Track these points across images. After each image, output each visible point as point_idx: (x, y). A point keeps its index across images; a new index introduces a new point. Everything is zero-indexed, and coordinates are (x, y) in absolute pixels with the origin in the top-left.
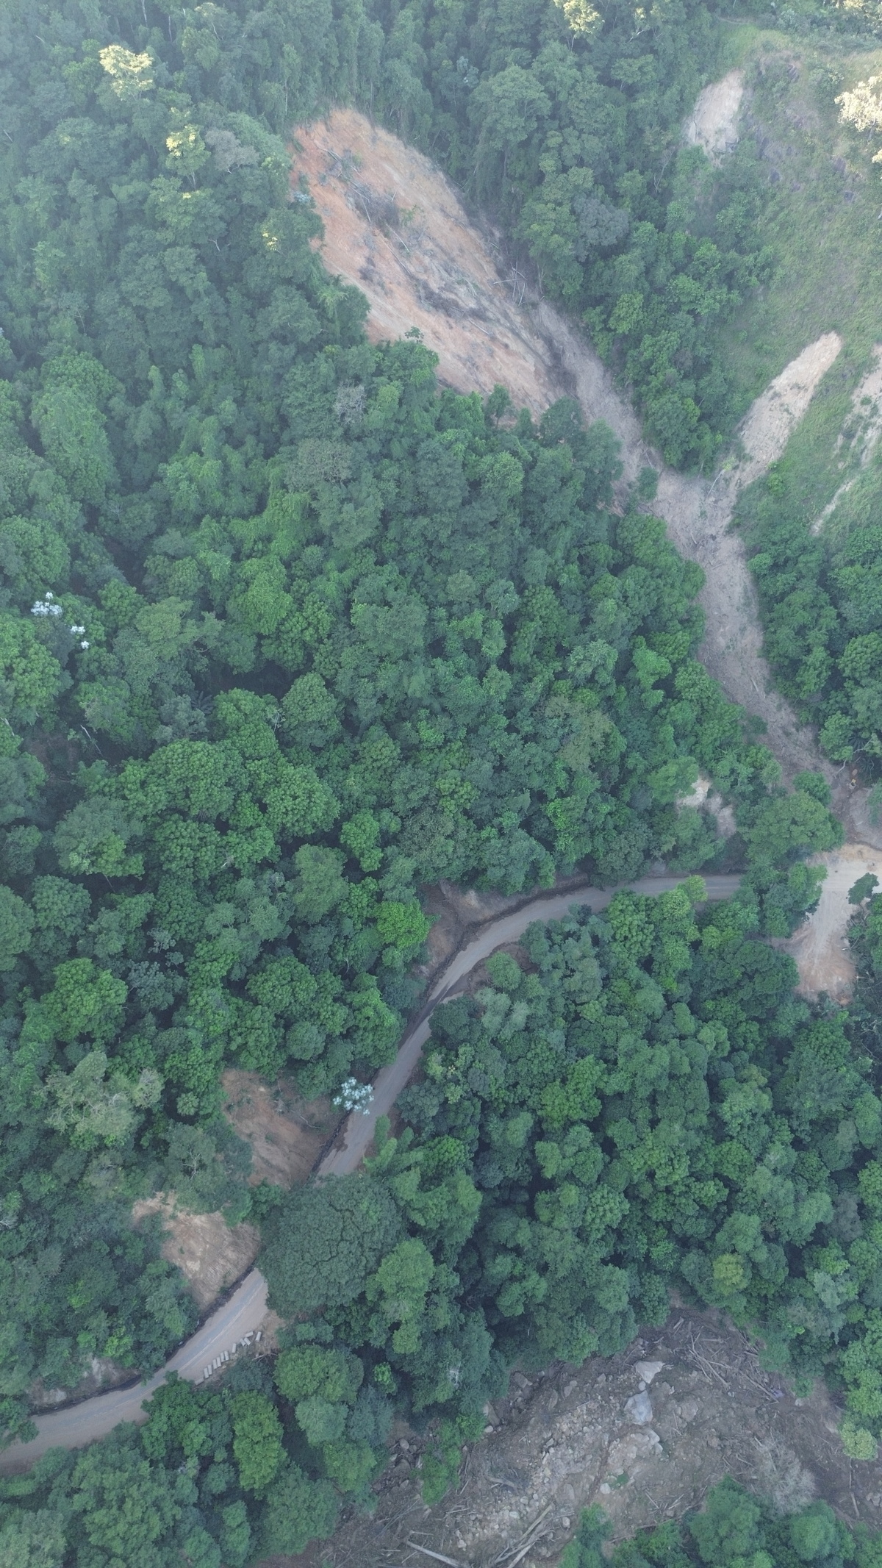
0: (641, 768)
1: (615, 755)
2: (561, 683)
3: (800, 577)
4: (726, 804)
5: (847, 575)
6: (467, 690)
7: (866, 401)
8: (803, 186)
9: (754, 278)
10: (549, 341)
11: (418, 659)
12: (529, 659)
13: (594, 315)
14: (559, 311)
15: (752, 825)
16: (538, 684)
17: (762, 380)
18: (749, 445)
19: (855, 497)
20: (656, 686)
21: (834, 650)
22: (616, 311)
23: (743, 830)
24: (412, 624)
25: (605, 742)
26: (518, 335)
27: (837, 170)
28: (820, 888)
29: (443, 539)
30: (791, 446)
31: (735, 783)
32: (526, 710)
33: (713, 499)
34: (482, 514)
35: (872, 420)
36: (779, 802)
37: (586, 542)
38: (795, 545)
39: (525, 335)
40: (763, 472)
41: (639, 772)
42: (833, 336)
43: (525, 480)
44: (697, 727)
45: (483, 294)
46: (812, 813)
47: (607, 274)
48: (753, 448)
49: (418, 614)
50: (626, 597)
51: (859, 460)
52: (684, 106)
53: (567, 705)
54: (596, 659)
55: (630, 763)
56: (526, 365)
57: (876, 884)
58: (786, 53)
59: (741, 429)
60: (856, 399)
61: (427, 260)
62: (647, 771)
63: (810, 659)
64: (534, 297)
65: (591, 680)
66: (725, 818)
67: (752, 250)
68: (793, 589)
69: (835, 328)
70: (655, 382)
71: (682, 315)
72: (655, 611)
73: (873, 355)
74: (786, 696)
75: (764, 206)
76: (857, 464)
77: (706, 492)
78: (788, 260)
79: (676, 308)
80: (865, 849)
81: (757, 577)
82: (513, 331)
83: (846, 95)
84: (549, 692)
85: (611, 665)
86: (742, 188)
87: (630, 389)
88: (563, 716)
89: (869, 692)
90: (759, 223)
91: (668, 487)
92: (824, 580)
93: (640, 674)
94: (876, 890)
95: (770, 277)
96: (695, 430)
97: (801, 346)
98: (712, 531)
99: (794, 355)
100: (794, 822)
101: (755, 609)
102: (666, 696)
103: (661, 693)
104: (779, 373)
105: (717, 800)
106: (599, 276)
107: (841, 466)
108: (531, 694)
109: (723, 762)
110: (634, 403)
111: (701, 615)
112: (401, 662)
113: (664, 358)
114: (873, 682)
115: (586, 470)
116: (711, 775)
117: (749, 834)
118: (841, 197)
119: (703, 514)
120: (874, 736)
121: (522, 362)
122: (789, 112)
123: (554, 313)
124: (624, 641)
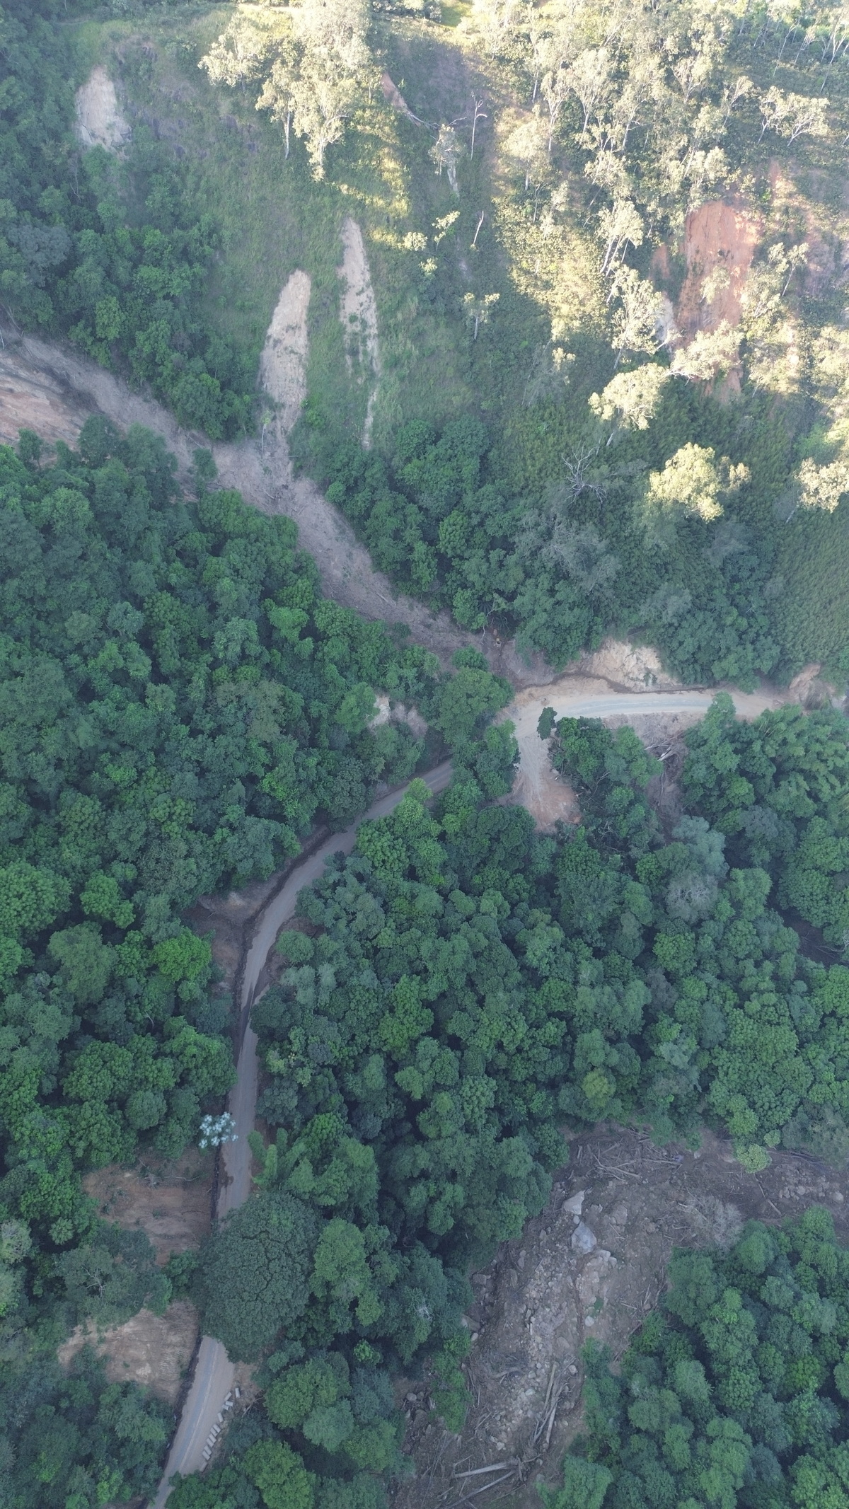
0: (325, 712)
1: (297, 711)
2: (218, 671)
3: (374, 490)
4: (408, 708)
5: (410, 472)
6: (135, 716)
7: (353, 319)
8: (208, 151)
9: (206, 247)
11: (73, 712)
12: (179, 664)
13: (78, 331)
14: (44, 340)
15: (438, 715)
16: (199, 682)
17: (258, 333)
18: (275, 394)
19: (385, 403)
20: (302, 637)
21: (431, 541)
22: (98, 320)
23: (432, 723)
24: (52, 681)
25: (284, 705)
26: (17, 377)
27: (230, 127)
28: (514, 739)
29: (43, 592)
30: (311, 382)
31: (407, 687)
32: (199, 710)
33: (268, 454)
34: (67, 553)
35: (367, 333)
36: (449, 685)
37: (177, 537)
38: (356, 464)
39: (23, 373)
40: (299, 413)
41: (325, 716)
42: (299, 273)
43: (92, 506)
44: (354, 655)
46: (479, 682)
47: (73, 290)
48: (280, 396)
49: (51, 670)
50: (237, 571)
51: (372, 370)
52: (67, 115)
53: (233, 688)
54: (239, 636)
55: (314, 712)
56: (39, 401)
57: (555, 714)
58: (135, 38)
59: (262, 383)
60: (344, 320)
62: (332, 712)
63: (416, 556)
64: (14, 335)
65: (244, 657)
66: (414, 720)
67: (193, 224)
68: (373, 502)
69: (297, 266)
70: (166, 371)
71: (159, 303)
72: (269, 572)
73: (340, 277)
74: (412, 595)
75: (183, 180)
76: (372, 375)
77: (259, 449)
78: (228, 221)
79: (151, 299)
80: (533, 690)
81: (339, 506)
82: (10, 374)
83: (205, 58)
84: (211, 684)
85: (254, 635)
86: (156, 171)
87: (147, 385)
88: (235, 700)
89: (474, 561)
90: (186, 198)
91: (224, 459)
92: (395, 485)
93: (284, 632)
94: (557, 719)
95: (220, 241)
96: (223, 399)
97: (276, 292)
98: (281, 482)
99: (275, 302)
100: (469, 696)
101: (350, 534)
102: (316, 641)
103: (309, 640)
104: (270, 322)
105: (401, 708)
106: (66, 294)
107: (360, 381)
108: (197, 693)
109: (390, 674)
110: (157, 397)
111: (308, 558)
112: (59, 721)
113: (163, 347)
114: (474, 552)
115: (143, 473)
116: (385, 689)
117: (439, 724)
118: (246, 151)
119: (266, 470)
120: (496, 595)
121: (33, 400)
122: (163, 89)
123: (40, 343)
124: (255, 609)
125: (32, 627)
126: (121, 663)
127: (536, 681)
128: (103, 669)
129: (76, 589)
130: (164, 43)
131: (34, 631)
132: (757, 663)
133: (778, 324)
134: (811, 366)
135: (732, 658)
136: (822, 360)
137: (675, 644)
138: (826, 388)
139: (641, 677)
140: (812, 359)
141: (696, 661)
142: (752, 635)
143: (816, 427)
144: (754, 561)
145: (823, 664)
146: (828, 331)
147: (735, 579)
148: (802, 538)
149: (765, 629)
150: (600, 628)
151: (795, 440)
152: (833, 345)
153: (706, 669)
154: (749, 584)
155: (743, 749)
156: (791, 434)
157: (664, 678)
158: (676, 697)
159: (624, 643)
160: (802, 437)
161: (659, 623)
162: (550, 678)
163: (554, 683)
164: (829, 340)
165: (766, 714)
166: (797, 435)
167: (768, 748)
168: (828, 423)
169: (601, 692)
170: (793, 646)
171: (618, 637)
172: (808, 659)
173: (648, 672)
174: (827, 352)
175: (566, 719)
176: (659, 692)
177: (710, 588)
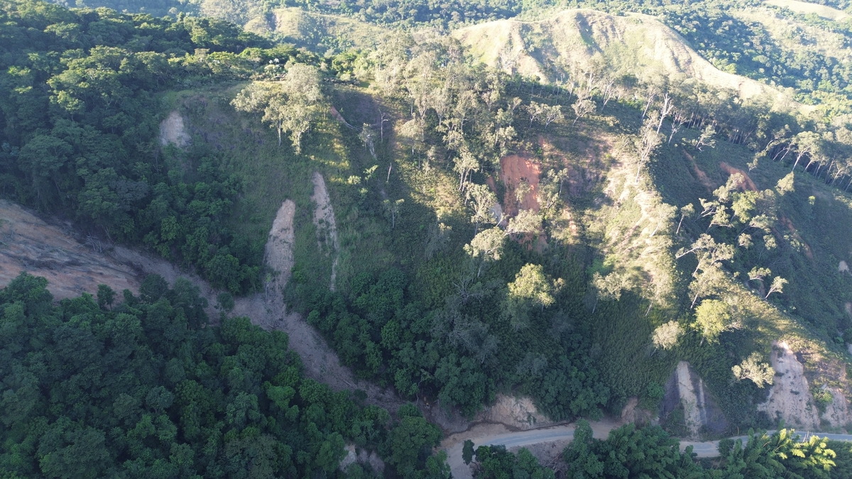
0: (308, 458)
1: (287, 459)
2: (229, 433)
3: (338, 313)
4: (369, 453)
5: (361, 300)
6: (160, 470)
7: (321, 222)
8: (235, 145)
9: (232, 190)
10: (130, 264)
11: (111, 470)
12: (199, 430)
13: (149, 237)
14: (129, 247)
15: (391, 453)
16: (213, 441)
17: (264, 234)
18: (275, 267)
19: (343, 265)
20: (290, 405)
21: (376, 339)
22: (163, 229)
23: (387, 460)
25: (277, 453)
26: (107, 267)
27: (248, 132)
28: (447, 465)
30: (296, 256)
31: (367, 434)
32: (212, 462)
33: (270, 301)
34: (119, 354)
35: (330, 228)
36: (397, 430)
37: (204, 345)
38: (326, 298)
39: (111, 265)
40: (290, 276)
41: (308, 462)
42: (288, 201)
43: (143, 324)
44: (328, 416)
45: (72, 253)
46: (417, 424)
47: (148, 214)
48: (278, 267)
49: (96, 436)
50: (245, 364)
51: (334, 249)
52: (153, 132)
53: (239, 443)
54: (243, 405)
55: (300, 459)
56: (120, 279)
57: (473, 444)
59: (266, 261)
60: (315, 222)
61: (22, 246)
62: (313, 459)
63: (368, 350)
64: (110, 245)
65: (248, 421)
66: (375, 461)
67: (225, 179)
68: (338, 320)
69: (287, 197)
70: (204, 255)
71: (202, 218)
72: (268, 365)
73: (312, 201)
74: (367, 379)
75: (220, 160)
76: (334, 251)
77: (264, 299)
78: (246, 177)
79: (198, 216)
80: (455, 436)
81: (316, 325)
82: (103, 266)
83: (234, 100)
84: (222, 443)
85: (255, 404)
86: (205, 156)
87: (192, 266)
88: (240, 452)
89: (405, 350)
90: (222, 168)
91: (241, 308)
92: (350, 308)
93: (277, 403)
94: (475, 448)
95: (241, 187)
96: (241, 269)
97: (276, 211)
98: (279, 317)
99: (274, 217)
100: (412, 435)
101: (324, 344)
102: (300, 407)
103: (295, 407)
104: (271, 228)
105: (364, 453)
106: (144, 217)
107: (327, 255)
108: (210, 450)
109: (354, 426)
110: (198, 273)
111: (295, 354)
113: (203, 242)
114: (405, 344)
115: (183, 307)
116: (351, 439)
117: (394, 459)
118: (256, 144)
119: (269, 311)
121: (117, 279)
122: (210, 119)
123: (126, 249)
124: (257, 388)
125: (88, 412)
126: (153, 430)
127: (457, 430)
128: (139, 437)
129: (124, 379)
130: (211, 98)
131: (89, 413)
132: (598, 400)
133: (561, 211)
134: (584, 230)
135: (581, 396)
136: (589, 226)
137: (543, 392)
138: (595, 240)
139: (525, 419)
140: (583, 226)
141: (558, 403)
142: (590, 382)
143: (595, 261)
144: (579, 337)
145: (638, 397)
146: (588, 211)
147: (570, 350)
148: (604, 321)
149: (597, 378)
150: (493, 386)
151: (585, 268)
152: (593, 218)
153: (566, 408)
154: (580, 351)
155: (604, 457)
156: (582, 266)
157: (541, 418)
158: (550, 431)
159: (510, 396)
160: (589, 267)
161: (530, 378)
162: (466, 427)
163: (469, 429)
164: (590, 215)
165: (613, 432)
166: (586, 266)
167: (620, 455)
168: (602, 258)
169: (501, 433)
170: (617, 387)
171: (505, 393)
172: (630, 395)
173: (529, 415)
174: (591, 222)
175: (480, 447)
176: (539, 429)
177: (557, 355)
